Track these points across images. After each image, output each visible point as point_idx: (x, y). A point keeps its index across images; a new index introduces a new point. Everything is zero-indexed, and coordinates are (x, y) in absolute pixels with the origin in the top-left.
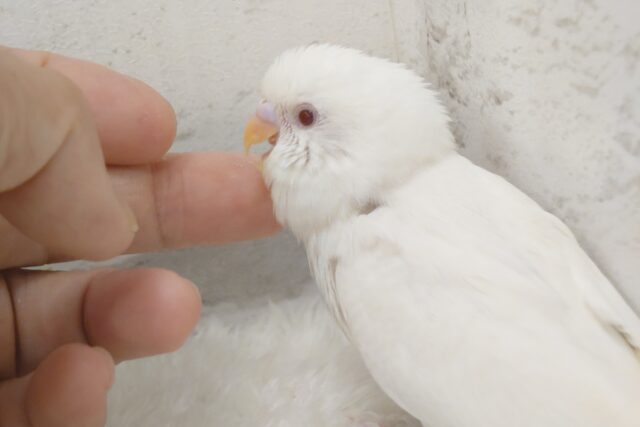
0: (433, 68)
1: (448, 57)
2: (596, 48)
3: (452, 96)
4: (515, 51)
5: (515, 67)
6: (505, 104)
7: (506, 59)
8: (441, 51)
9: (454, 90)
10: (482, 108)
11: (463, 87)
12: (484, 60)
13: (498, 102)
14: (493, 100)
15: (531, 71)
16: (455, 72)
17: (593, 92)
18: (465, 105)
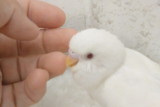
0: (93, 14)
1: (97, 12)
2: (135, 10)
3: (98, 22)
4: (114, 10)
5: (114, 14)
6: (112, 24)
7: (112, 12)
8: (95, 10)
9: (99, 20)
10: (105, 25)
11: (101, 19)
12: (106, 13)
13: (110, 23)
14: (108, 23)
15: (119, 15)
16: (99, 16)
17: (134, 21)
18: (101, 24)
